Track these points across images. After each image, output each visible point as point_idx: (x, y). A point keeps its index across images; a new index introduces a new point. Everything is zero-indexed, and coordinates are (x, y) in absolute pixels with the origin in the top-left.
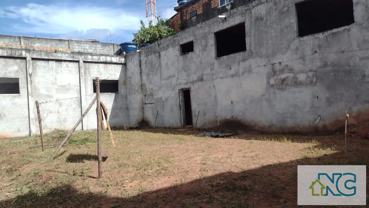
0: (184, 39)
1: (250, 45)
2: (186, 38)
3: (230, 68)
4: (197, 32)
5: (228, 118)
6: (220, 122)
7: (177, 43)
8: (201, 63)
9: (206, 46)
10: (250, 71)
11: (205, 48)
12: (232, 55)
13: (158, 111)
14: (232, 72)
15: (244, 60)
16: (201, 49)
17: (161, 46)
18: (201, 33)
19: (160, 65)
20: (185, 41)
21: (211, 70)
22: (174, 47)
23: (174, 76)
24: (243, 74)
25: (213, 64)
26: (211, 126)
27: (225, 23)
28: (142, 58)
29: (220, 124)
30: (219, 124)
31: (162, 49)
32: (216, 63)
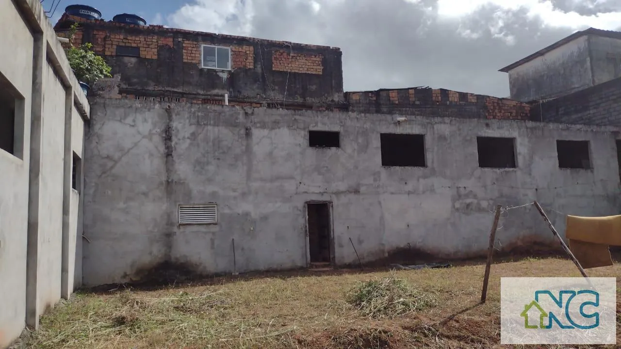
0: (320, 125)
1: (433, 162)
2: (324, 124)
3: (406, 183)
4: (349, 123)
5: (402, 246)
6: (389, 253)
7: (302, 126)
8: (356, 167)
9: (367, 146)
10: (432, 190)
11: (364, 148)
12: (409, 168)
13: (233, 239)
14: (409, 187)
15: (425, 177)
16: (356, 147)
17: (255, 119)
18: (358, 127)
19: (248, 150)
20: (320, 128)
21: (375, 180)
22: (294, 129)
23: (292, 178)
24: (424, 192)
25: (379, 173)
26: (372, 259)
27: (398, 127)
28: (175, 124)
29: (389, 255)
30: (386, 255)
31: (258, 125)
32: (384, 172)
